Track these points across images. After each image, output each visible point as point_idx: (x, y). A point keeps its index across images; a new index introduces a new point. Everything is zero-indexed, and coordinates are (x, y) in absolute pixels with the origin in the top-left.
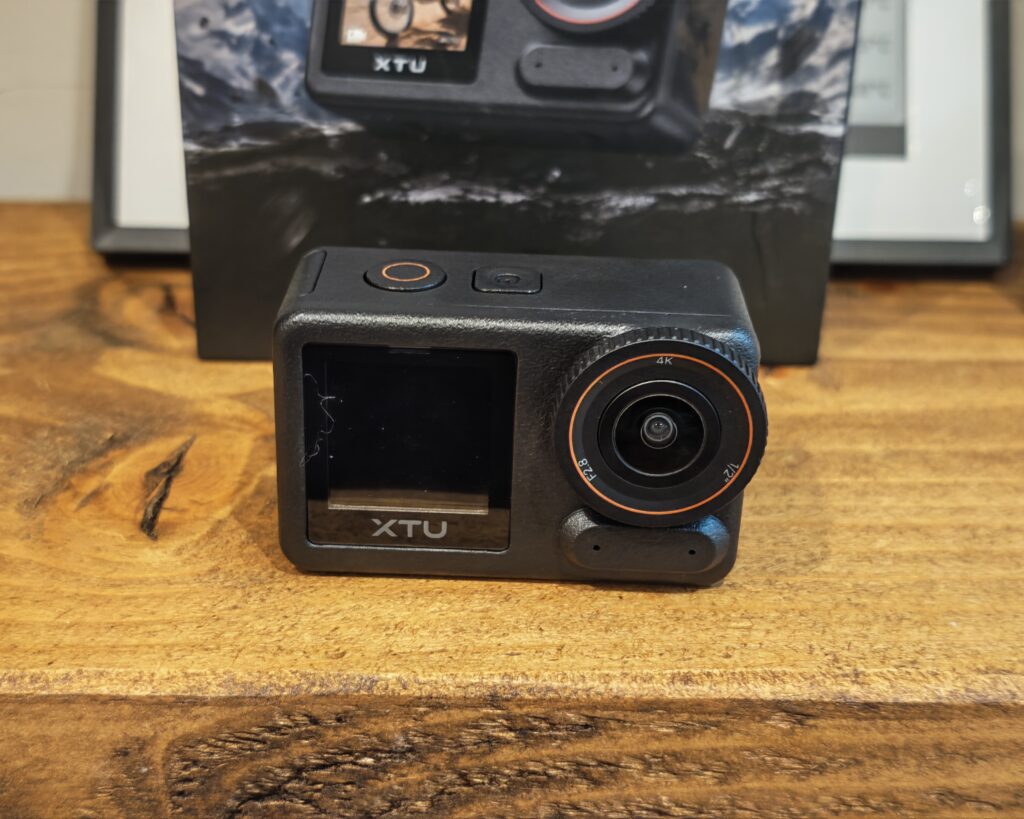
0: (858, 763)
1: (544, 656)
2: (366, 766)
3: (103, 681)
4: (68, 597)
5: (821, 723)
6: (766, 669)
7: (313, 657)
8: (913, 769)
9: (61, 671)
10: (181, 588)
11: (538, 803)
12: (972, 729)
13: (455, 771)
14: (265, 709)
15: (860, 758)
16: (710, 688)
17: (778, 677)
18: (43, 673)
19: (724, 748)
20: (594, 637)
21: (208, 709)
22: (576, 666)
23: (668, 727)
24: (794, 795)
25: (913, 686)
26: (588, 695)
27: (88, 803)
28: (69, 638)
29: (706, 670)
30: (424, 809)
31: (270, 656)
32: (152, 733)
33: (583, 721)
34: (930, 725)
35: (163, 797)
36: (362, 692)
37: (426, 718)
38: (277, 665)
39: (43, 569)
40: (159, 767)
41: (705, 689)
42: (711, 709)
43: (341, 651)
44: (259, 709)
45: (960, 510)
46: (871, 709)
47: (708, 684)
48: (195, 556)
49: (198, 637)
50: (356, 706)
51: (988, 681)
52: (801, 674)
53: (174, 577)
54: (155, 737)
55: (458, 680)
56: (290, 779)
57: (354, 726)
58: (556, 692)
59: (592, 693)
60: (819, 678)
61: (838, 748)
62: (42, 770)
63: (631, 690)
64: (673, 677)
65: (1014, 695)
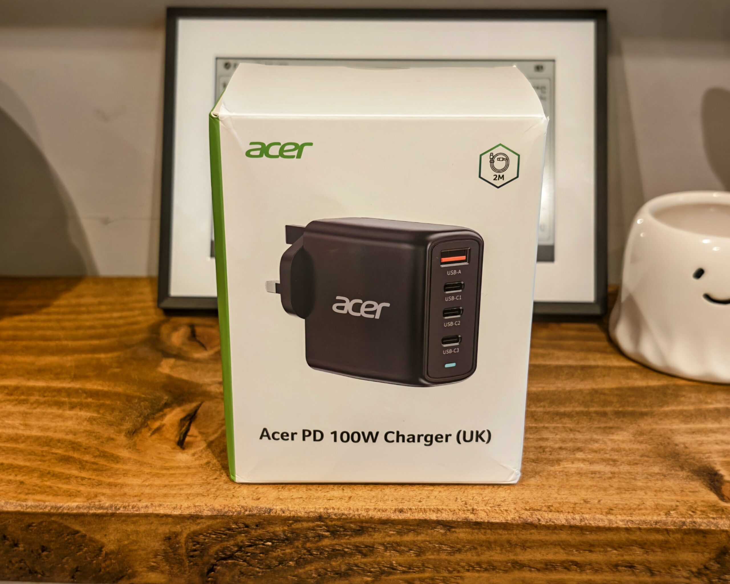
0: (475, 548)
1: (343, 501)
2: (268, 546)
3: (161, 508)
4: (147, 473)
5: (457, 530)
6: (435, 507)
7: (247, 500)
8: (498, 551)
9: (144, 504)
10: (194, 471)
11: (341, 563)
12: (523, 535)
13: (305, 549)
14: (226, 520)
15: (475, 546)
16: (411, 515)
17: (439, 510)
18: (137, 505)
19: (417, 540)
20: (365, 493)
21: (203, 520)
22: (356, 505)
23: (393, 531)
24: (449, 562)
25: (497, 515)
26: (359, 517)
27: (154, 560)
28: (147, 491)
29: (410, 507)
30: (293, 565)
31: (230, 499)
32: (180, 530)
33: (358, 528)
34: (504, 532)
35: (184, 558)
36: (266, 514)
37: (293, 526)
38: (232, 502)
39: (136, 462)
40: (183, 545)
41: (408, 515)
42: (411, 523)
43: (259, 497)
44: (224, 520)
45: (542, 439)
46: (478, 525)
47: (410, 513)
48: (200, 456)
49: (200, 490)
50: (264, 520)
51: (529, 514)
52: (449, 509)
53: (191, 466)
54: (181, 532)
55: (306, 510)
56: (237, 551)
57: (263, 528)
58: (346, 516)
59: (361, 516)
60: (457, 511)
61: (466, 541)
62: (135, 545)
63: (378, 515)
64: (395, 510)
65: (539, 520)
